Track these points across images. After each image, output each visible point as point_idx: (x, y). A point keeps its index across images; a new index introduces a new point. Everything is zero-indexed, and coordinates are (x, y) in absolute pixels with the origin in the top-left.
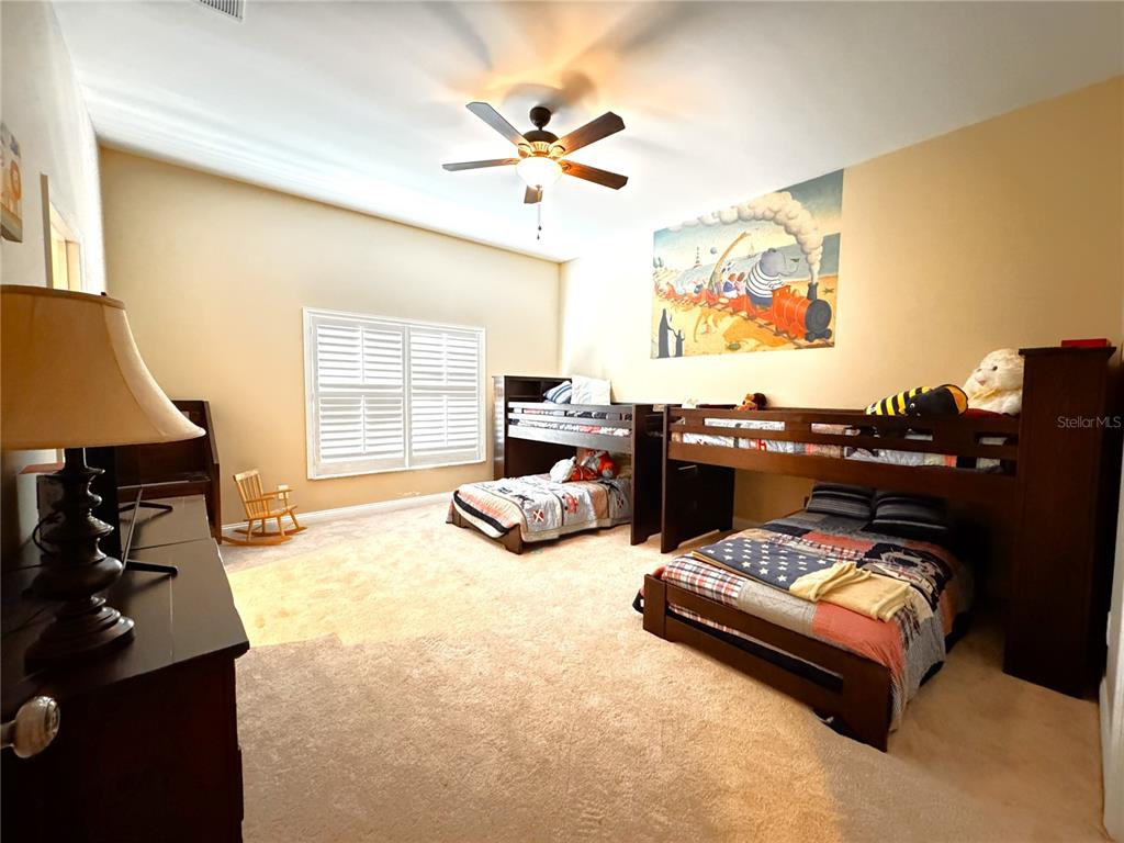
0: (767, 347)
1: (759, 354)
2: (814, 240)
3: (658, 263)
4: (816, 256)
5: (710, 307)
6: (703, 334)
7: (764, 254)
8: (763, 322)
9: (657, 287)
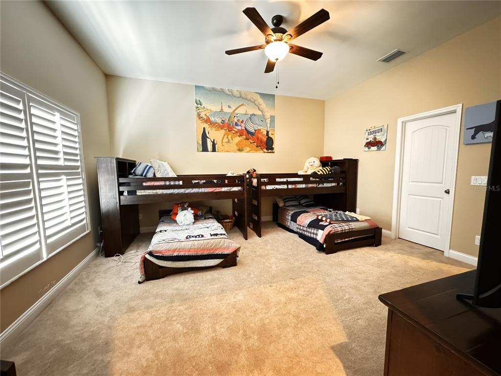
0: (254, 151)
1: (250, 154)
2: (268, 115)
3: (199, 102)
4: (268, 121)
5: (229, 131)
6: (226, 142)
7: (251, 115)
8: (252, 141)
9: (199, 115)
